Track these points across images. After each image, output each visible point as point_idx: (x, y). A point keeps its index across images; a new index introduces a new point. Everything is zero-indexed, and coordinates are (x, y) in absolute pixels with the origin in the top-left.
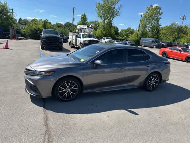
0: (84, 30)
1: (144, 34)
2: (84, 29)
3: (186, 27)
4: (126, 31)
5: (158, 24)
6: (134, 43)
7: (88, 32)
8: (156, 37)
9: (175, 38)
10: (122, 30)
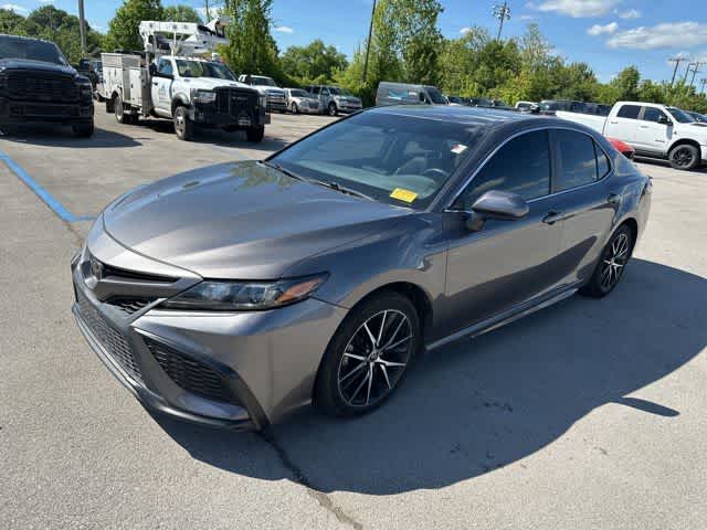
0: (179, 42)
1: (386, 69)
2: (178, 37)
3: (512, 45)
4: (306, 54)
5: (433, 29)
6: (357, 102)
7: (197, 51)
8: (426, 78)
9: (484, 85)
10: (293, 51)
